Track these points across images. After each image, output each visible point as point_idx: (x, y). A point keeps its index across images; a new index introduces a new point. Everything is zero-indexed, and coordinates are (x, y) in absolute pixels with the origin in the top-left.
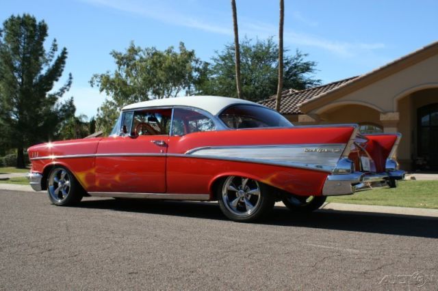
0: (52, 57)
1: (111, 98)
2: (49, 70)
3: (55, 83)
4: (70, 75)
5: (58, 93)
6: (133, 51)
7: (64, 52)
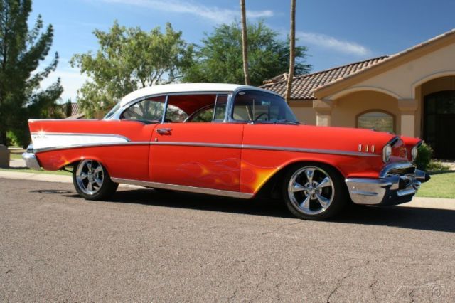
0: (37, 34)
1: (91, 79)
2: (32, 48)
3: (40, 62)
4: (57, 54)
5: (43, 74)
6: (117, 30)
7: (50, 30)
